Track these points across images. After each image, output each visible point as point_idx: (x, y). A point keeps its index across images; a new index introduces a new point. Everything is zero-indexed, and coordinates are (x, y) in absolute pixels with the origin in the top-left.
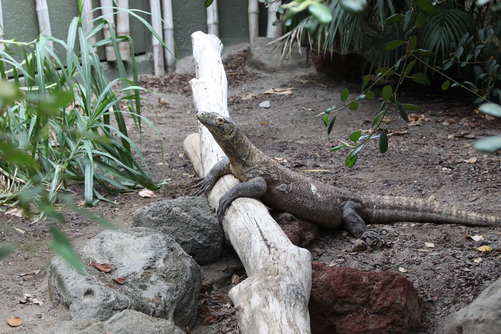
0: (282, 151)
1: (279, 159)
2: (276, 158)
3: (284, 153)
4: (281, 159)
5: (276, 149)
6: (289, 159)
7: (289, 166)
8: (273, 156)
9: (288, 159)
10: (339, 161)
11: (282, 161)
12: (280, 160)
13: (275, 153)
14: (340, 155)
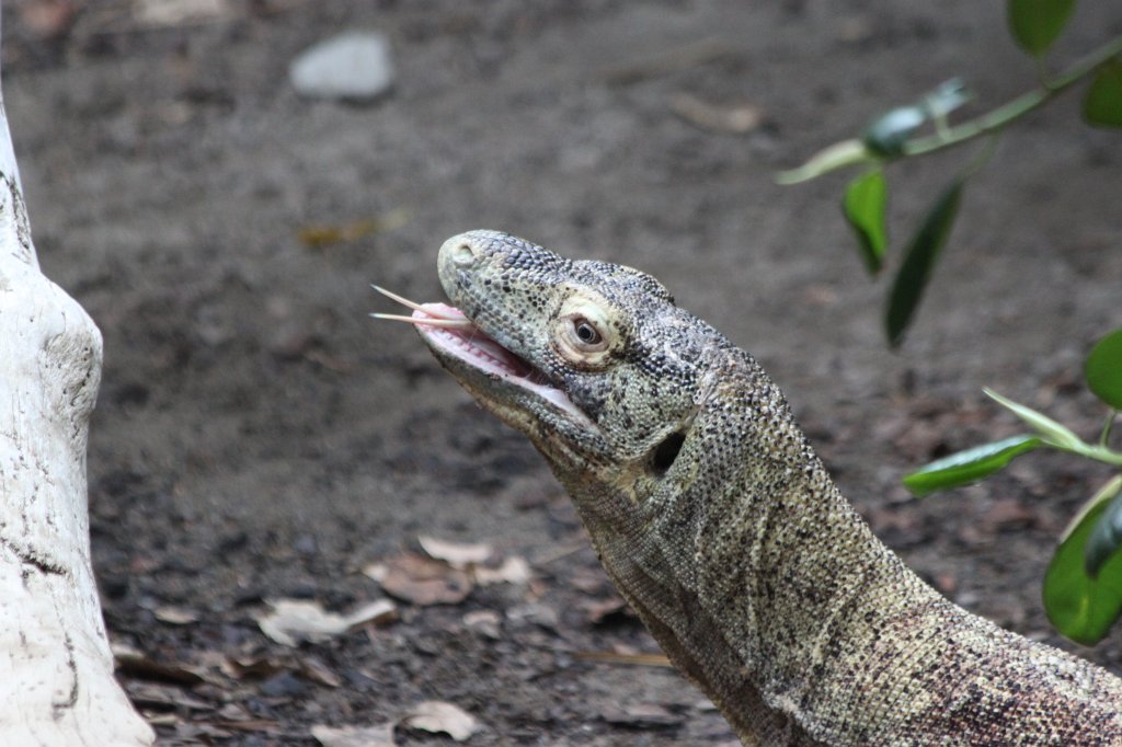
0: (489, 488)
1: (457, 554)
2: (435, 548)
3: (503, 504)
4: (479, 553)
5: (438, 470)
6: (553, 553)
7: (548, 615)
8: (411, 527)
9: (541, 559)
10: (989, 577)
11: (484, 576)
12: (470, 567)
13: (425, 504)
14: (1005, 529)
